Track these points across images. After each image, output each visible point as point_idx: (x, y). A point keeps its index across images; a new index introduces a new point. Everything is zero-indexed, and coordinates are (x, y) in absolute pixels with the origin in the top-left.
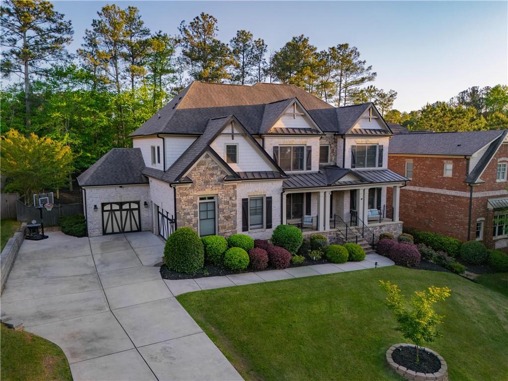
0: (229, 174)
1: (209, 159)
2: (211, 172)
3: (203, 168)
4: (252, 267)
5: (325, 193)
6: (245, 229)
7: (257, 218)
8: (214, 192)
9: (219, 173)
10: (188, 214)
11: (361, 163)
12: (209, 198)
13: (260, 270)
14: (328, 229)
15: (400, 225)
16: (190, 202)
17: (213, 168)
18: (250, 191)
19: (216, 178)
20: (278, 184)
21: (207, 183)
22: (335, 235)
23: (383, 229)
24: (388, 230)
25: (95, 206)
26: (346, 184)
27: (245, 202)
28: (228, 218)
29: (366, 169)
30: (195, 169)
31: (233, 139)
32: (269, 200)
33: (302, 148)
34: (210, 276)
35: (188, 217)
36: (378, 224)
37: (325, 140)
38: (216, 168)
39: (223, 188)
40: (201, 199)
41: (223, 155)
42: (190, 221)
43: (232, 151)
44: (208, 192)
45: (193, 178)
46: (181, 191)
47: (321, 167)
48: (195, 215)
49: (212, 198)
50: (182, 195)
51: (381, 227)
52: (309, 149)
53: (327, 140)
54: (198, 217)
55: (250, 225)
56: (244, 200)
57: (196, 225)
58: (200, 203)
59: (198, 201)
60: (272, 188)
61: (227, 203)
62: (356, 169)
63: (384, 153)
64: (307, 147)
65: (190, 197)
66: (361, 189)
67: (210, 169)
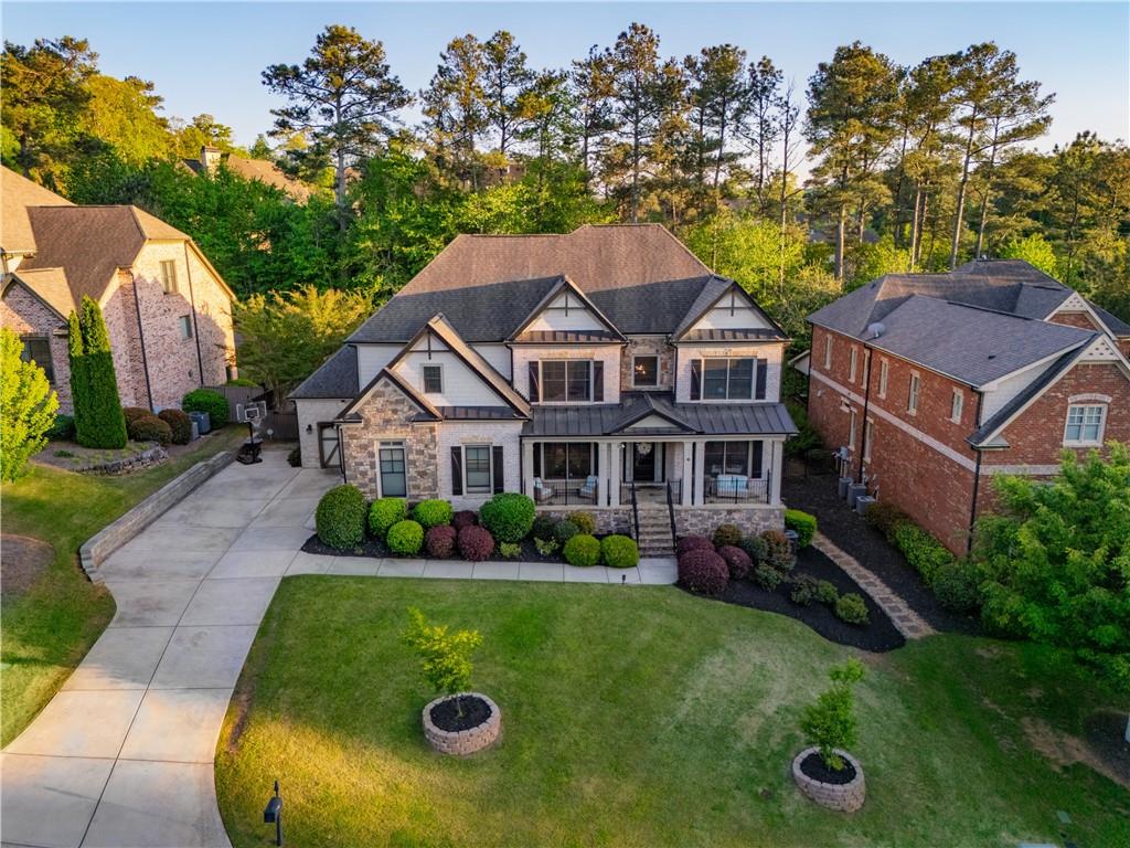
0: (422, 411)
1: (390, 388)
2: (394, 407)
3: (381, 401)
4: (425, 552)
5: (609, 445)
6: (457, 491)
7: (480, 477)
8: (399, 436)
9: (406, 409)
10: (362, 464)
12: (395, 444)
13: (439, 558)
14: (615, 504)
15: (777, 512)
16: (364, 447)
17: (397, 402)
18: (465, 435)
19: (401, 416)
20: (516, 427)
21: (387, 422)
22: (627, 517)
23: (736, 516)
24: (749, 519)
25: (310, 426)
26: (646, 432)
27: (456, 451)
28: (423, 474)
29: (727, 401)
30: (368, 403)
31: (430, 359)
32: (498, 451)
33: (588, 363)
34: (363, 555)
35: (362, 468)
36: (732, 506)
37: (648, 347)
38: (402, 402)
39: (413, 430)
40: (383, 444)
41: (416, 383)
42: (364, 474)
43: (433, 379)
44: (391, 434)
45: (367, 414)
46: (350, 433)
47: (624, 394)
48: (372, 466)
49: (400, 443)
50: (352, 437)
51: (730, 512)
52: (599, 366)
53: (651, 347)
54: (378, 470)
55: (468, 486)
56: (453, 448)
57: (373, 480)
58: (380, 450)
59: (377, 447)
60: (504, 434)
61: (421, 452)
62: (702, 401)
63: (769, 373)
64: (596, 362)
65: (364, 441)
66: (688, 442)
67: (391, 403)
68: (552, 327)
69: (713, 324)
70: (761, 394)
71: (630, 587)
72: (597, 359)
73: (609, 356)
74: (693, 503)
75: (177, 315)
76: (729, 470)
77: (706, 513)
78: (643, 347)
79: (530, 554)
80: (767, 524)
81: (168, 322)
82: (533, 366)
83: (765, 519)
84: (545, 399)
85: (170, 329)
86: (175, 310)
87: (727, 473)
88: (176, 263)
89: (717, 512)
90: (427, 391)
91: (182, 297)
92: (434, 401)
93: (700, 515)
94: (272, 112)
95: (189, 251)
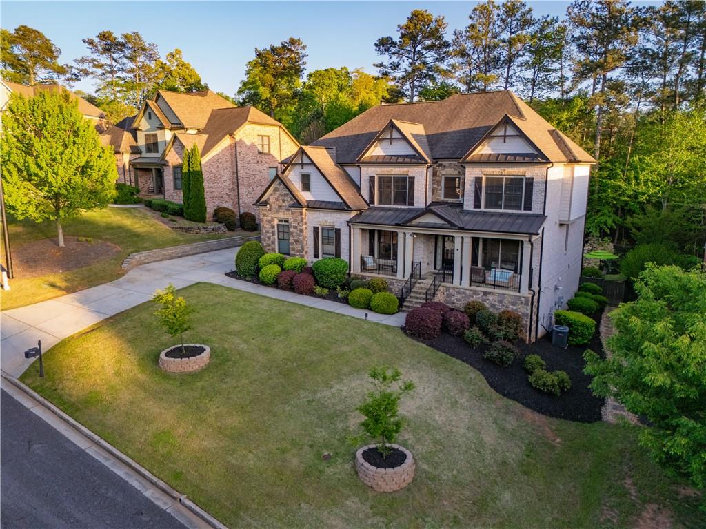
0: (296, 202)
1: (280, 186)
2: (283, 198)
3: (277, 193)
4: (276, 284)
5: (405, 234)
6: (316, 255)
7: (329, 248)
8: (286, 216)
9: (288, 200)
10: (268, 232)
12: (284, 221)
16: (269, 222)
17: (284, 195)
18: (320, 220)
19: (286, 204)
21: (280, 207)
23: (490, 297)
26: (426, 225)
27: (316, 229)
28: (296, 241)
29: (502, 211)
30: (271, 195)
31: (302, 168)
32: (338, 231)
33: (405, 178)
35: (268, 234)
36: (490, 290)
37: (453, 169)
38: (286, 195)
39: (292, 213)
40: (280, 221)
41: (297, 185)
42: (269, 238)
43: (306, 182)
44: (282, 215)
45: (270, 201)
46: (263, 212)
48: (273, 233)
49: (287, 222)
50: (264, 215)
51: (485, 294)
52: (412, 179)
53: (455, 169)
54: (276, 236)
55: (323, 254)
56: (314, 227)
57: (273, 243)
58: (278, 225)
59: (276, 222)
61: (295, 228)
62: (483, 209)
63: (535, 190)
64: (410, 178)
65: (269, 218)
66: (458, 236)
67: (282, 195)
68: (384, 152)
69: (493, 150)
70: (528, 207)
72: (410, 175)
73: (421, 175)
74: (461, 284)
75: (267, 166)
76: (504, 266)
77: (467, 292)
78: (449, 171)
79: (332, 296)
80: (515, 307)
82: (372, 179)
83: (514, 304)
84: (378, 203)
85: (261, 172)
86: (266, 163)
87: (502, 268)
88: (271, 137)
89: (476, 292)
90: (303, 190)
91: (273, 157)
92: (306, 197)
93: (464, 293)
94: (374, 65)
95: (282, 132)
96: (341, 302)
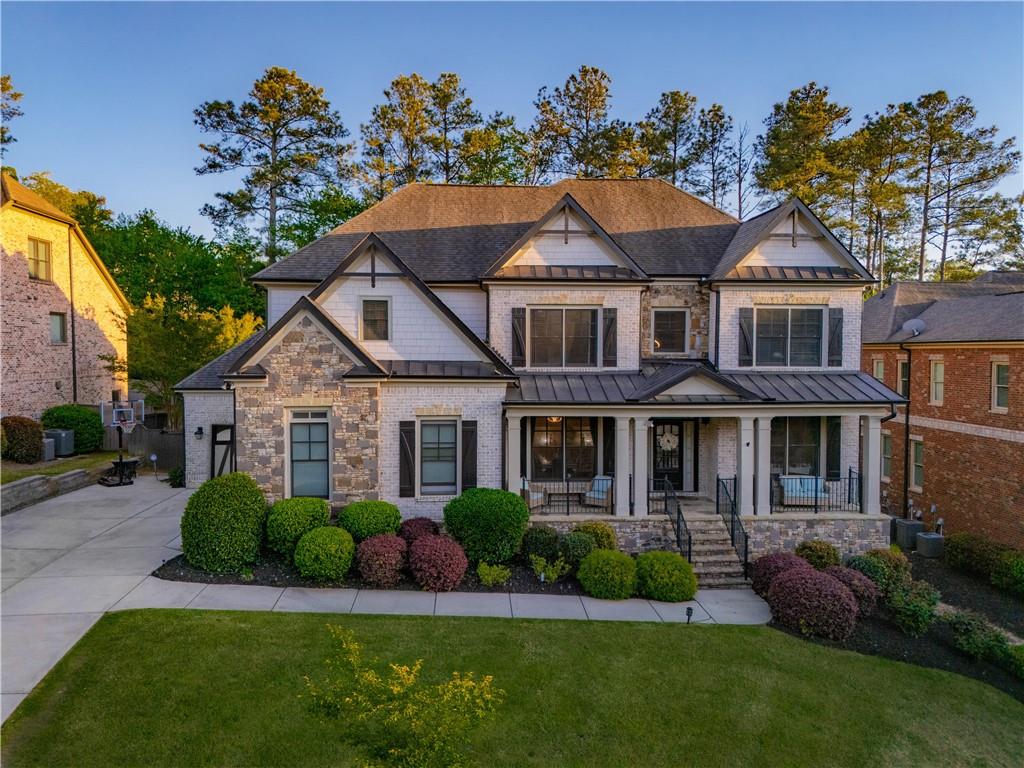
0: (360, 364)
1: (312, 329)
2: (315, 357)
3: (296, 347)
4: (356, 576)
5: (632, 421)
6: (406, 490)
7: (440, 470)
8: (322, 402)
9: (334, 360)
10: (262, 445)
11: (777, 355)
12: (315, 415)
13: (378, 586)
14: (641, 512)
15: (879, 524)
16: (267, 419)
17: (322, 349)
18: (421, 404)
19: (327, 371)
20: (496, 392)
21: (305, 379)
22: (660, 532)
23: (820, 530)
24: (839, 535)
25: (200, 429)
26: (689, 401)
27: (406, 429)
28: (356, 462)
29: (789, 369)
30: (277, 350)
31: (373, 286)
32: (470, 429)
33: (594, 313)
34: (254, 582)
35: (262, 452)
36: (810, 515)
37: (674, 297)
38: (328, 349)
39: (343, 394)
40: (296, 415)
41: (351, 323)
42: (265, 461)
43: (376, 319)
44: (309, 400)
45: (275, 367)
46: (247, 396)
47: (645, 361)
48: (279, 447)
49: (324, 415)
50: (249, 403)
51: (810, 524)
52: (611, 317)
53: (677, 297)
54: (287, 455)
55: (423, 484)
56: (402, 424)
57: (279, 471)
58: (292, 424)
59: (287, 419)
60: (479, 402)
61: (354, 427)
62: (755, 368)
63: (846, 329)
64: (605, 310)
65: (267, 410)
66: (746, 417)
67: (312, 351)
68: (545, 260)
69: (768, 260)
70: (836, 358)
71: (698, 627)
72: (607, 305)
73: (628, 306)
74: (755, 513)
75: (46, 309)
76: (793, 470)
77: (776, 526)
78: (667, 300)
79: (525, 580)
80: (865, 542)
81: (32, 313)
82: (518, 315)
83: (861, 535)
84: (533, 364)
86: (45, 302)
87: (790, 474)
88: (54, 246)
89: (792, 524)
90: (366, 338)
91: (57, 289)
92: (379, 351)
93: (768, 529)
94: (202, 146)
95: (74, 239)
96: (559, 593)
